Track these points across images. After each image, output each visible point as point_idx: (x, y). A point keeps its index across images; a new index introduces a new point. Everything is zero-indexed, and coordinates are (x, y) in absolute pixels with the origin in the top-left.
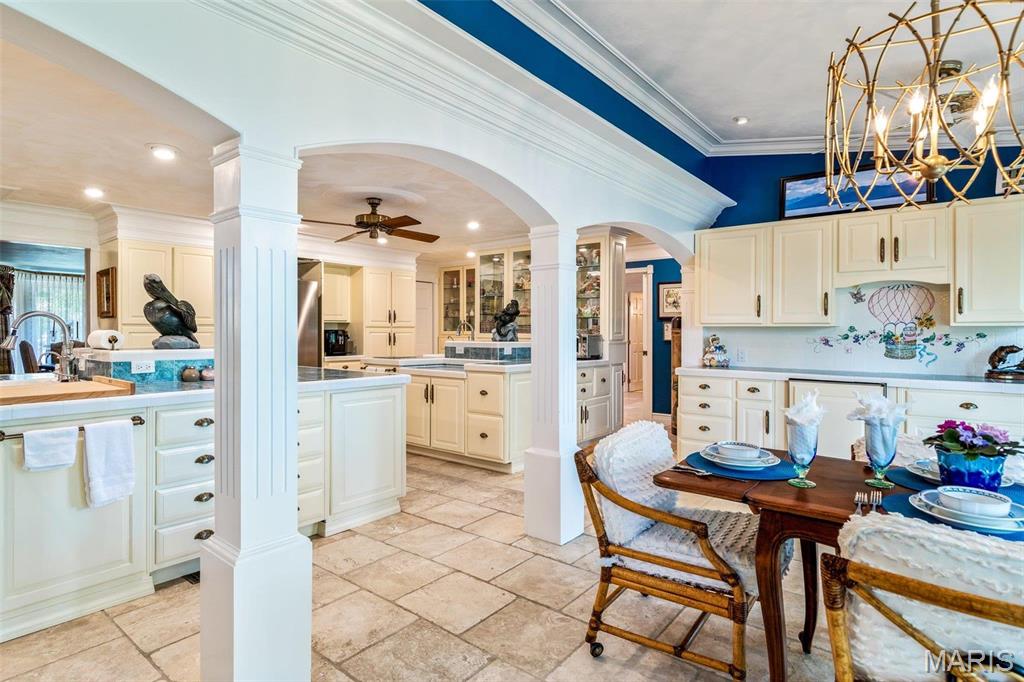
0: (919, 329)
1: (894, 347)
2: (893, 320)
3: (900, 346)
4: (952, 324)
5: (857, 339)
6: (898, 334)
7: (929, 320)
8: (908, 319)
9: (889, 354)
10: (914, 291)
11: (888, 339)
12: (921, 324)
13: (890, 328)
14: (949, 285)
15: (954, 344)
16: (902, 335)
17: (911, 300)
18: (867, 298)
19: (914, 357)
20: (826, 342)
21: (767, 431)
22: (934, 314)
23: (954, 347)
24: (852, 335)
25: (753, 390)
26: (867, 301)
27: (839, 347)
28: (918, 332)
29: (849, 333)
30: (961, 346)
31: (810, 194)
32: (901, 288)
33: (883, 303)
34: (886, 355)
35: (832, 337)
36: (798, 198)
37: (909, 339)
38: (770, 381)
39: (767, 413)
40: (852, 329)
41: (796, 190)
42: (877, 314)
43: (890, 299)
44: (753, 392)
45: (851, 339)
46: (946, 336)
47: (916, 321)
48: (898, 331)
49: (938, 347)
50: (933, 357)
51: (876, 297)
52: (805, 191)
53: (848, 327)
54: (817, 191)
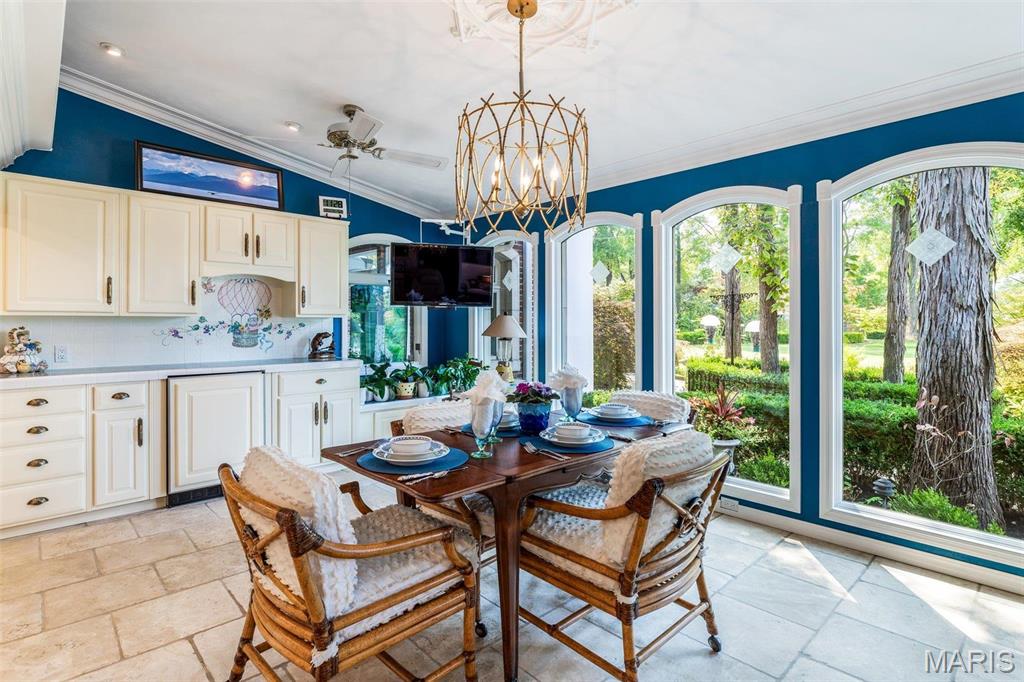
0: (260, 320)
1: (239, 336)
2: (240, 311)
3: (245, 335)
4: (297, 316)
5: (207, 330)
6: (244, 325)
7: (267, 311)
8: (251, 311)
9: (236, 343)
10: (256, 285)
11: (235, 329)
12: (262, 315)
13: (237, 319)
14: (294, 283)
15: (285, 332)
16: (247, 325)
17: (254, 293)
18: (216, 289)
19: (256, 344)
20: (176, 334)
21: (140, 443)
22: (270, 306)
23: (284, 335)
24: (202, 325)
25: (119, 396)
26: (217, 292)
27: (190, 338)
28: (259, 322)
29: (199, 324)
30: (289, 333)
31: (172, 170)
32: (246, 282)
33: (232, 294)
34: (234, 345)
35: (182, 327)
36: (158, 171)
37: (252, 329)
38: (143, 381)
39: (140, 422)
40: (202, 319)
41: (154, 160)
42: (226, 305)
43: (237, 290)
44: (121, 398)
45: (202, 330)
46: (279, 325)
47: (258, 312)
48: (243, 322)
49: (273, 336)
50: (270, 344)
51: (224, 290)
52: (167, 164)
53: (198, 319)
54: (179, 169)
